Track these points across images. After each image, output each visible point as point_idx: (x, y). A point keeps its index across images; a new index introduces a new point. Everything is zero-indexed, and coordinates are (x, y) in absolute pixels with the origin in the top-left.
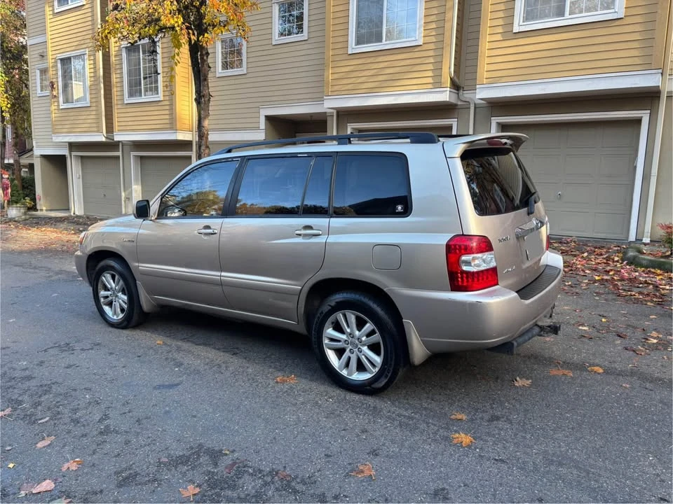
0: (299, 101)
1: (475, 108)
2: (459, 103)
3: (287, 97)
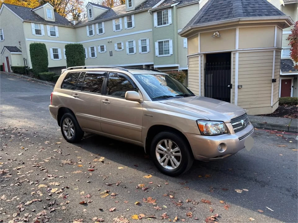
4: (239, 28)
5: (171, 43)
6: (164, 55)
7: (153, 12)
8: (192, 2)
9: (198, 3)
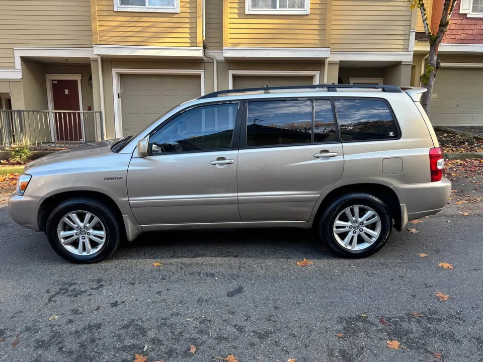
0: (58, 46)
1: (217, 63)
2: (205, 59)
3: (44, 42)
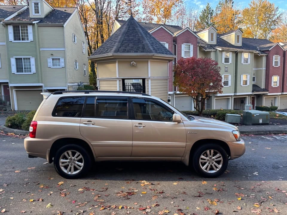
4: (150, 61)
5: (33, 61)
6: (24, 73)
7: (7, 25)
8: (55, 24)
9: (63, 26)
